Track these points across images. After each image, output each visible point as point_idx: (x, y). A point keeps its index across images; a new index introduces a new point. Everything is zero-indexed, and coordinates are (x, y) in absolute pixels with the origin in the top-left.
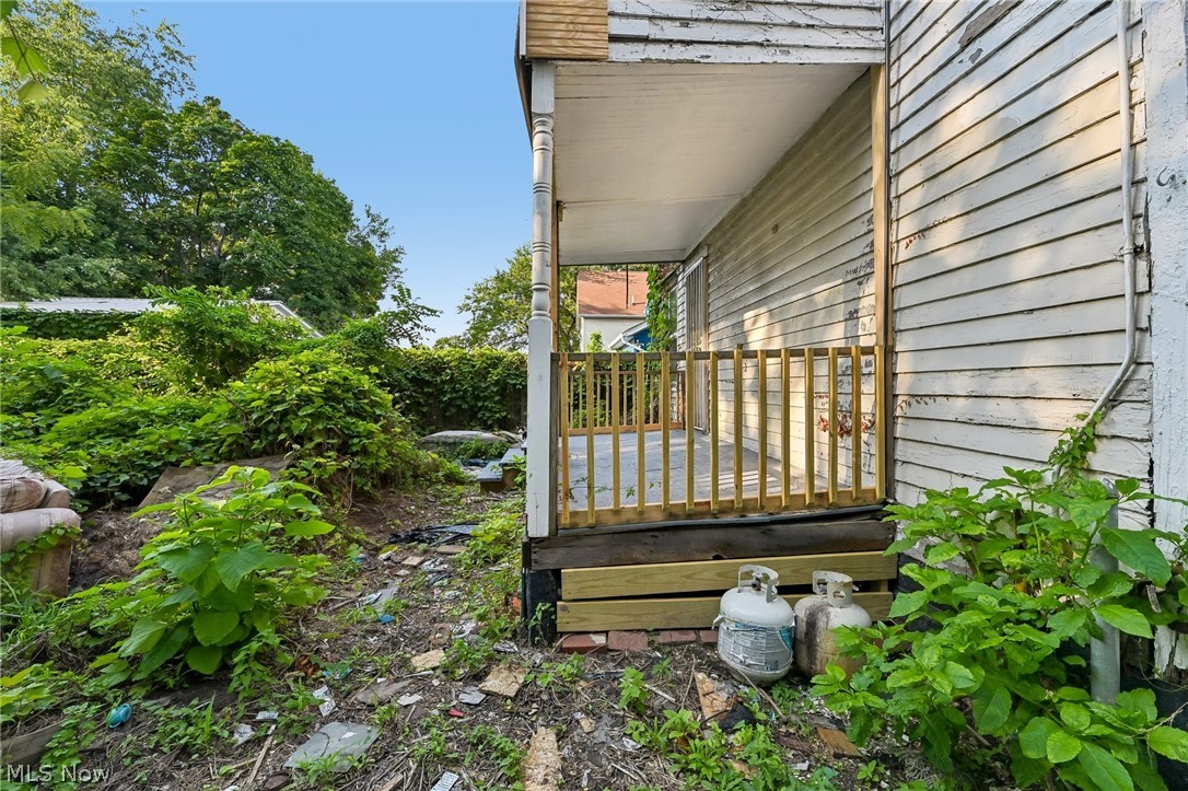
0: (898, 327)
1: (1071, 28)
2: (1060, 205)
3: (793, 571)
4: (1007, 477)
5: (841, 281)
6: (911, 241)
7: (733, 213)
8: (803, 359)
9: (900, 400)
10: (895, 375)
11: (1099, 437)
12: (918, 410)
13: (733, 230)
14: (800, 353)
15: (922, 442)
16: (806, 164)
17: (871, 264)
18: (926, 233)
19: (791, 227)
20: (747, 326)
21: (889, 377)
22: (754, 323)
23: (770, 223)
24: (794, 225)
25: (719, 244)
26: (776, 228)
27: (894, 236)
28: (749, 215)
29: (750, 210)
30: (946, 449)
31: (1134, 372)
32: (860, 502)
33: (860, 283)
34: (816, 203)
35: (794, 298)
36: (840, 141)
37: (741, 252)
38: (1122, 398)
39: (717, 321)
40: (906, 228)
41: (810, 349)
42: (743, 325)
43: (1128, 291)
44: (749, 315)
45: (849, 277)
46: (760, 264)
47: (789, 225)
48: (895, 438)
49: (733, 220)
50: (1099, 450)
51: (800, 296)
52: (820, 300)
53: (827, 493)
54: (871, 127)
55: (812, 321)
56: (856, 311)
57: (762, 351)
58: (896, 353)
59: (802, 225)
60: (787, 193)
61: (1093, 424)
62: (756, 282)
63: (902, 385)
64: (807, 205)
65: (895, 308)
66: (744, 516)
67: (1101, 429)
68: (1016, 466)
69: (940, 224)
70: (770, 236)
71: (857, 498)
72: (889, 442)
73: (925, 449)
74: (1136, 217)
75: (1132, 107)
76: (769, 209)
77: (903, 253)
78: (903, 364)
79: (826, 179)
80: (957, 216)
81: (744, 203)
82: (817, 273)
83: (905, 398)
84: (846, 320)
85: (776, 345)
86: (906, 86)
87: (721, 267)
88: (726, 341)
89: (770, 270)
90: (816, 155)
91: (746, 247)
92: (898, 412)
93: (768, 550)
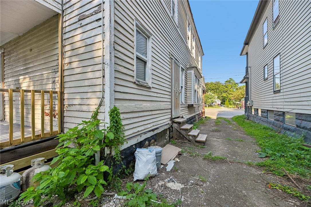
0: (65, 87)
1: (96, 28)
2: (94, 64)
3: (26, 162)
4: (83, 123)
5: (50, 72)
6: (68, 65)
7: (15, 40)
8: (40, 94)
9: (65, 106)
10: (64, 99)
11: (99, 112)
12: (69, 109)
13: (15, 46)
14: (39, 92)
15: (70, 117)
16: (41, 33)
17: (58, 68)
18: (71, 63)
19: (36, 51)
20: (21, 81)
21: (62, 100)
22: (23, 81)
23: (29, 48)
24: (37, 51)
25: (9, 49)
26: (31, 50)
27: (64, 62)
28: (21, 43)
29: (21, 41)
30: (75, 118)
31: (103, 99)
32: (53, 135)
33: (56, 73)
34: (44, 46)
35: (37, 74)
36: (51, 30)
37: (18, 55)
38: (102, 105)
39: (8, 78)
40: (67, 61)
41: (43, 91)
42: (19, 81)
43: (102, 84)
44: (21, 77)
45: (53, 71)
46: (25, 60)
47: (35, 50)
48: (64, 116)
49: (15, 42)
50: (99, 115)
51: (39, 74)
52: (45, 76)
53: (41, 134)
54: (58, 31)
55: (42, 82)
56: (55, 81)
57: (33, 90)
58: (64, 94)
59: (39, 52)
60: (35, 40)
61: (97, 110)
62: (24, 66)
63: (66, 102)
64: (41, 46)
65: (64, 81)
66: (2, 149)
67: (99, 111)
68: (84, 120)
69: (74, 62)
70: (29, 52)
71: (51, 134)
72: (62, 117)
73: (70, 118)
74: (103, 70)
75: (103, 48)
76: (28, 43)
77: (66, 67)
78: (66, 96)
79: (46, 40)
80: (77, 61)
81: (19, 37)
82: (44, 68)
83: (66, 105)
84: (52, 83)
85: (31, 88)
86: (67, 23)
87: (10, 58)
88: (12, 86)
89: (29, 63)
90: (44, 32)
91: (20, 53)
92: (65, 109)
93: (14, 158)
